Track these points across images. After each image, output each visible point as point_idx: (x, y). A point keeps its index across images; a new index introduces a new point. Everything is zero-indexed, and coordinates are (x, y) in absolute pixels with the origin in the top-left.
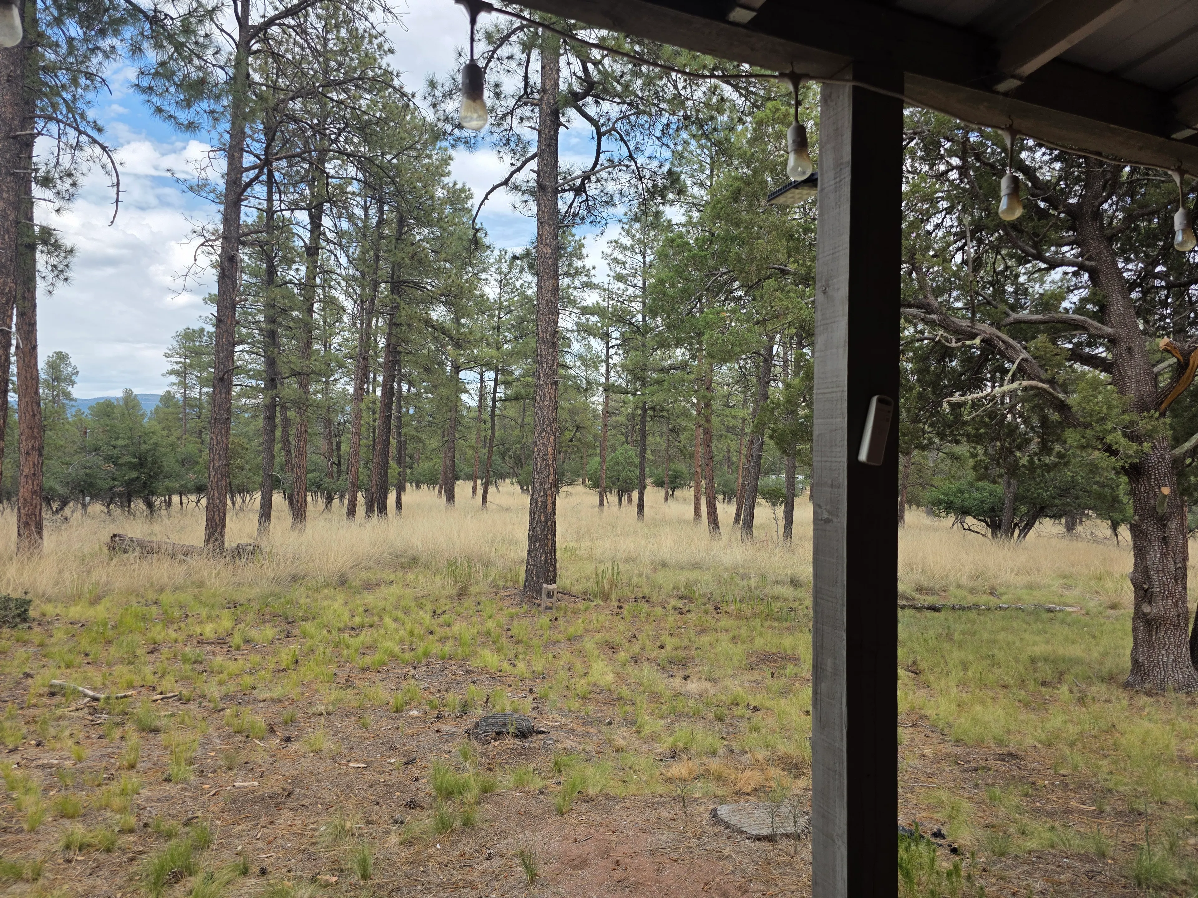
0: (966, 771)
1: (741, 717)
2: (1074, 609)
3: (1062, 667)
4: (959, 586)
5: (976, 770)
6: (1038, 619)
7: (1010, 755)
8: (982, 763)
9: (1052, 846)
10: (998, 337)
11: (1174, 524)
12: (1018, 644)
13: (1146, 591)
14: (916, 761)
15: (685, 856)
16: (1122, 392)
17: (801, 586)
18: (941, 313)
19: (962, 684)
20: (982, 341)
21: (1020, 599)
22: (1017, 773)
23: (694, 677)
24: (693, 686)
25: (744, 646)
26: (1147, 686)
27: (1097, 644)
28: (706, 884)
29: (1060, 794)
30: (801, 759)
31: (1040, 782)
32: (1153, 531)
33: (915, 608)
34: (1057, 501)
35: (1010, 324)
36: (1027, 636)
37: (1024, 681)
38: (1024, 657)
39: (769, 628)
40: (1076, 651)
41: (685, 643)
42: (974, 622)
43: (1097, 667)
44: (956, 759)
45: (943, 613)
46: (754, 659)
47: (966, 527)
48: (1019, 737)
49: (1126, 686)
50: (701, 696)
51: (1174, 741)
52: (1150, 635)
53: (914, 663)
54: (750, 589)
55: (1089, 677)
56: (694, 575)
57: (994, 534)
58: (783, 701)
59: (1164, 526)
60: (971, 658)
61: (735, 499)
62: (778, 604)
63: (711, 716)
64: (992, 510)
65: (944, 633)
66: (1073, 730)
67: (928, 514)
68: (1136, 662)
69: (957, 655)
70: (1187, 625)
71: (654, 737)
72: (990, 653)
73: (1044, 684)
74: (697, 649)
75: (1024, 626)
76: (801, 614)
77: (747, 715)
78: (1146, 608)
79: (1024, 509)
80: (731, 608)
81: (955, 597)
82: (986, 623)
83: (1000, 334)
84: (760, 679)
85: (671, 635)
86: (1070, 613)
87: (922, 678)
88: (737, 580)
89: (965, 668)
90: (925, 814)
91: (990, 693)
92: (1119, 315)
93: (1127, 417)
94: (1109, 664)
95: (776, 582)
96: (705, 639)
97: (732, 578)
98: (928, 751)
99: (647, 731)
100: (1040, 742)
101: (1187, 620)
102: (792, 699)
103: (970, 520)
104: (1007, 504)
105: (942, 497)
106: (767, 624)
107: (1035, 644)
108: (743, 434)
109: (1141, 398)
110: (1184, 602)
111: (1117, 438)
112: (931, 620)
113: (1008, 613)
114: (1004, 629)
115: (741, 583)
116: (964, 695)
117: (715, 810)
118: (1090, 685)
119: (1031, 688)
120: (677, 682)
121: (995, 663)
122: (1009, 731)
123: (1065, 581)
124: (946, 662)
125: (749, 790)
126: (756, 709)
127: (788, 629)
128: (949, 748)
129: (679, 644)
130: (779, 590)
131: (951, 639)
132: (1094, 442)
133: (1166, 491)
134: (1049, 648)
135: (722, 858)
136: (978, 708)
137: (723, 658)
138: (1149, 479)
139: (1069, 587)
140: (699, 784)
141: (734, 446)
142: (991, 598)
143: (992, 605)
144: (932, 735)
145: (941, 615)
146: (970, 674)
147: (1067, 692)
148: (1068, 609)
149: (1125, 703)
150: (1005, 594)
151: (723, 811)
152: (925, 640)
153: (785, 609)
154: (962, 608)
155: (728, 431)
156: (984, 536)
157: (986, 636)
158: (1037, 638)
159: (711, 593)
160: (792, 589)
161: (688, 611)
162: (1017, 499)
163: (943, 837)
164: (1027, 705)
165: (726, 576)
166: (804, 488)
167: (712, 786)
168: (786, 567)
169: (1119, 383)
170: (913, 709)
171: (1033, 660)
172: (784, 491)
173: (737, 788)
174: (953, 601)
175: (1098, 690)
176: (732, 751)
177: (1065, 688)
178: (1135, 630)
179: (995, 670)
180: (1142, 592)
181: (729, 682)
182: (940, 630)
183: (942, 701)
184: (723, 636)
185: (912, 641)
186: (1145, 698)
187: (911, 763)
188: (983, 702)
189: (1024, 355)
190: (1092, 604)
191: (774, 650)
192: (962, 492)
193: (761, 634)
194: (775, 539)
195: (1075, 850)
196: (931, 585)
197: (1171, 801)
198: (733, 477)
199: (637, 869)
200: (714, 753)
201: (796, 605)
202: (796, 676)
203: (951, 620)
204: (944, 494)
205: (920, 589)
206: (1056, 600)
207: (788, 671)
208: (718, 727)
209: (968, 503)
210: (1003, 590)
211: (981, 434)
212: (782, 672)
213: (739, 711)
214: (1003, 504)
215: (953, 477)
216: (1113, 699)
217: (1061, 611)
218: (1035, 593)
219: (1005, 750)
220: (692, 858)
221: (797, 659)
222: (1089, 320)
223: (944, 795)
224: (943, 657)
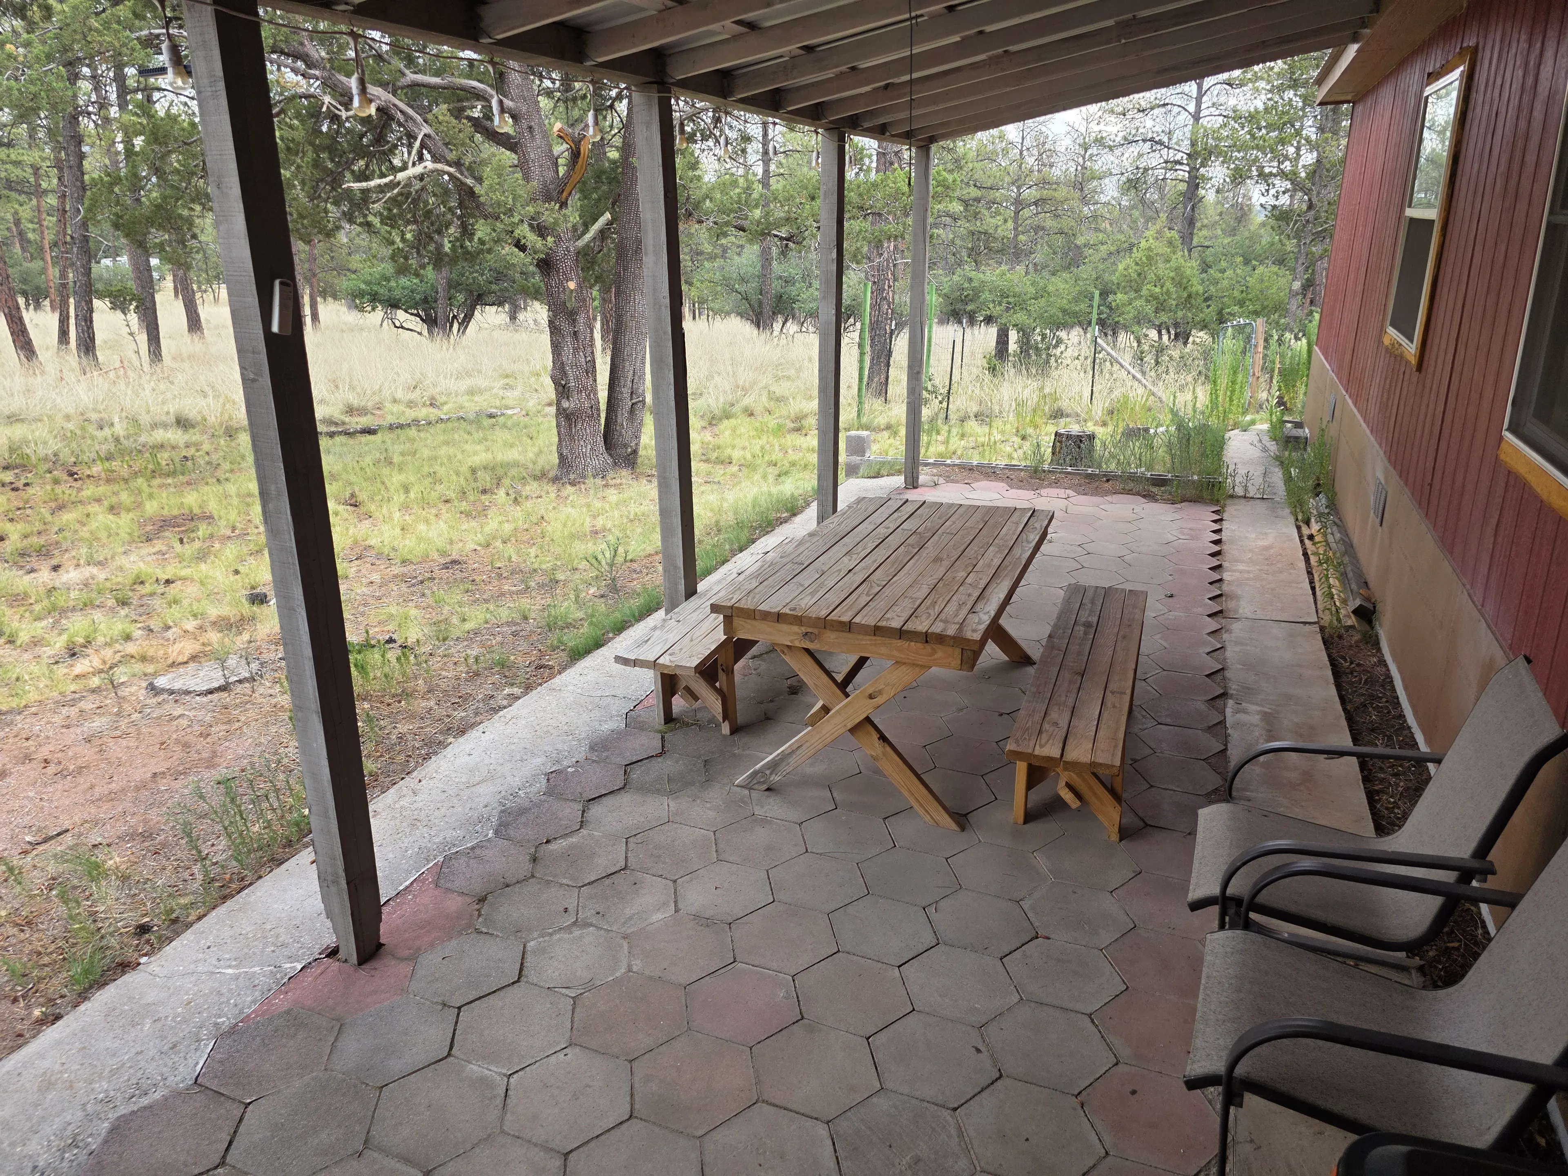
0: (413, 585)
1: (152, 594)
2: (515, 411)
3: (500, 472)
4: (395, 401)
5: (422, 582)
6: (480, 427)
7: (454, 562)
8: (427, 575)
9: (487, 622)
10: (394, 105)
11: (581, 319)
12: (460, 456)
13: (564, 387)
14: (364, 589)
15: (130, 730)
16: (527, 178)
17: (193, 426)
18: (324, 68)
19: (405, 507)
20: (378, 109)
21: (462, 407)
22: (459, 575)
23: (68, 565)
24: (71, 575)
25: (131, 515)
26: (572, 477)
27: (533, 445)
28: (162, 744)
29: (497, 583)
30: (238, 618)
31: (478, 579)
32: (565, 326)
33: (346, 433)
34: (494, 287)
35: (408, 86)
36: (467, 447)
37: (464, 493)
38: (464, 469)
39: (160, 486)
40: (512, 455)
41: (38, 526)
42: (412, 440)
43: (531, 466)
44: (403, 578)
45: (379, 435)
46: (149, 528)
47: (398, 324)
48: (461, 544)
49: (555, 480)
50: (86, 585)
51: (588, 519)
52: (571, 429)
53: (353, 495)
54: (117, 440)
55: (524, 478)
56: (18, 432)
57: (430, 332)
58: (203, 567)
59: (574, 321)
60: (412, 479)
61: (47, 302)
62: (166, 455)
63: (111, 602)
64: (425, 300)
65: (382, 458)
66: (508, 528)
67: (349, 308)
68: (561, 456)
69: (396, 479)
70: (599, 415)
71: (36, 642)
72: (431, 470)
73: (484, 492)
74: (61, 530)
75: (466, 436)
76: (202, 462)
77: (160, 591)
78: (565, 404)
79: (461, 297)
80: (96, 469)
81: (392, 413)
82: (426, 439)
83: (397, 102)
84: (164, 548)
85: (11, 520)
86: (511, 416)
87: (362, 509)
88: (92, 429)
89: (407, 490)
90: (377, 629)
91: (434, 511)
92: (518, 86)
93: (530, 209)
94: (541, 462)
95: (154, 426)
96: (68, 517)
97: (83, 429)
98: (376, 577)
99: (24, 637)
100: (480, 545)
101: (598, 410)
102: (213, 562)
103: (401, 315)
104: (441, 294)
105: (363, 286)
106: (157, 482)
107: (475, 453)
108: (41, 193)
109: (545, 186)
110: (596, 394)
111: (525, 232)
112: (367, 444)
113: (449, 425)
114: (446, 443)
115: (99, 434)
116: (407, 517)
117: (151, 684)
118: (524, 485)
119: (472, 498)
120: (44, 576)
121: (436, 480)
122: (451, 542)
123: (506, 381)
124: (386, 488)
125: (185, 660)
126: (168, 582)
127: (189, 483)
128: (397, 570)
129: (29, 530)
130: (160, 435)
131: (391, 463)
132: (503, 236)
133: (572, 285)
134: (490, 456)
135: (173, 718)
136: (422, 527)
137: (103, 535)
138: (558, 272)
139: (507, 387)
140: (122, 669)
141: (25, 212)
142: (431, 410)
143: (433, 418)
144: (378, 562)
145: (377, 438)
146: (412, 495)
147: (504, 495)
148: (509, 412)
149: (553, 495)
150: (445, 403)
151: (161, 682)
152: (361, 468)
153: (177, 460)
154: (401, 426)
155: (10, 188)
156: (420, 334)
157: (426, 453)
158: (478, 447)
159: (55, 455)
160: (180, 432)
161: (26, 485)
162: (452, 285)
163: (395, 641)
164: (468, 514)
165: (70, 426)
166: (162, 278)
167: (138, 667)
168: (164, 403)
169: (523, 166)
170: (356, 542)
171: (474, 471)
172: (131, 284)
173: (170, 661)
174: (391, 419)
175: (533, 487)
176: (151, 630)
177: (502, 493)
178: (558, 426)
179: (439, 487)
180: (561, 388)
181: (122, 561)
182: (378, 455)
183: (385, 528)
184: (94, 508)
185: (347, 472)
186: (569, 487)
187: (359, 591)
188: (427, 521)
189: (426, 129)
190: (531, 404)
191: (175, 512)
192: (388, 280)
193: (151, 496)
194: (136, 363)
195: (504, 620)
196: (363, 404)
197: (580, 567)
198: (37, 265)
199: (75, 757)
200: (128, 638)
201: (191, 452)
202: (211, 536)
203: (389, 441)
204: (365, 283)
205: (350, 410)
206: (498, 403)
207: (200, 533)
208: (123, 612)
209: (397, 293)
210: (444, 399)
211: (394, 215)
212: (192, 535)
213: (147, 588)
214: (437, 292)
215: (374, 257)
216: (543, 494)
217: (503, 414)
218: (476, 398)
219: (448, 559)
220: (138, 729)
221: (211, 517)
222: (489, 89)
223: (393, 610)
224: (383, 483)
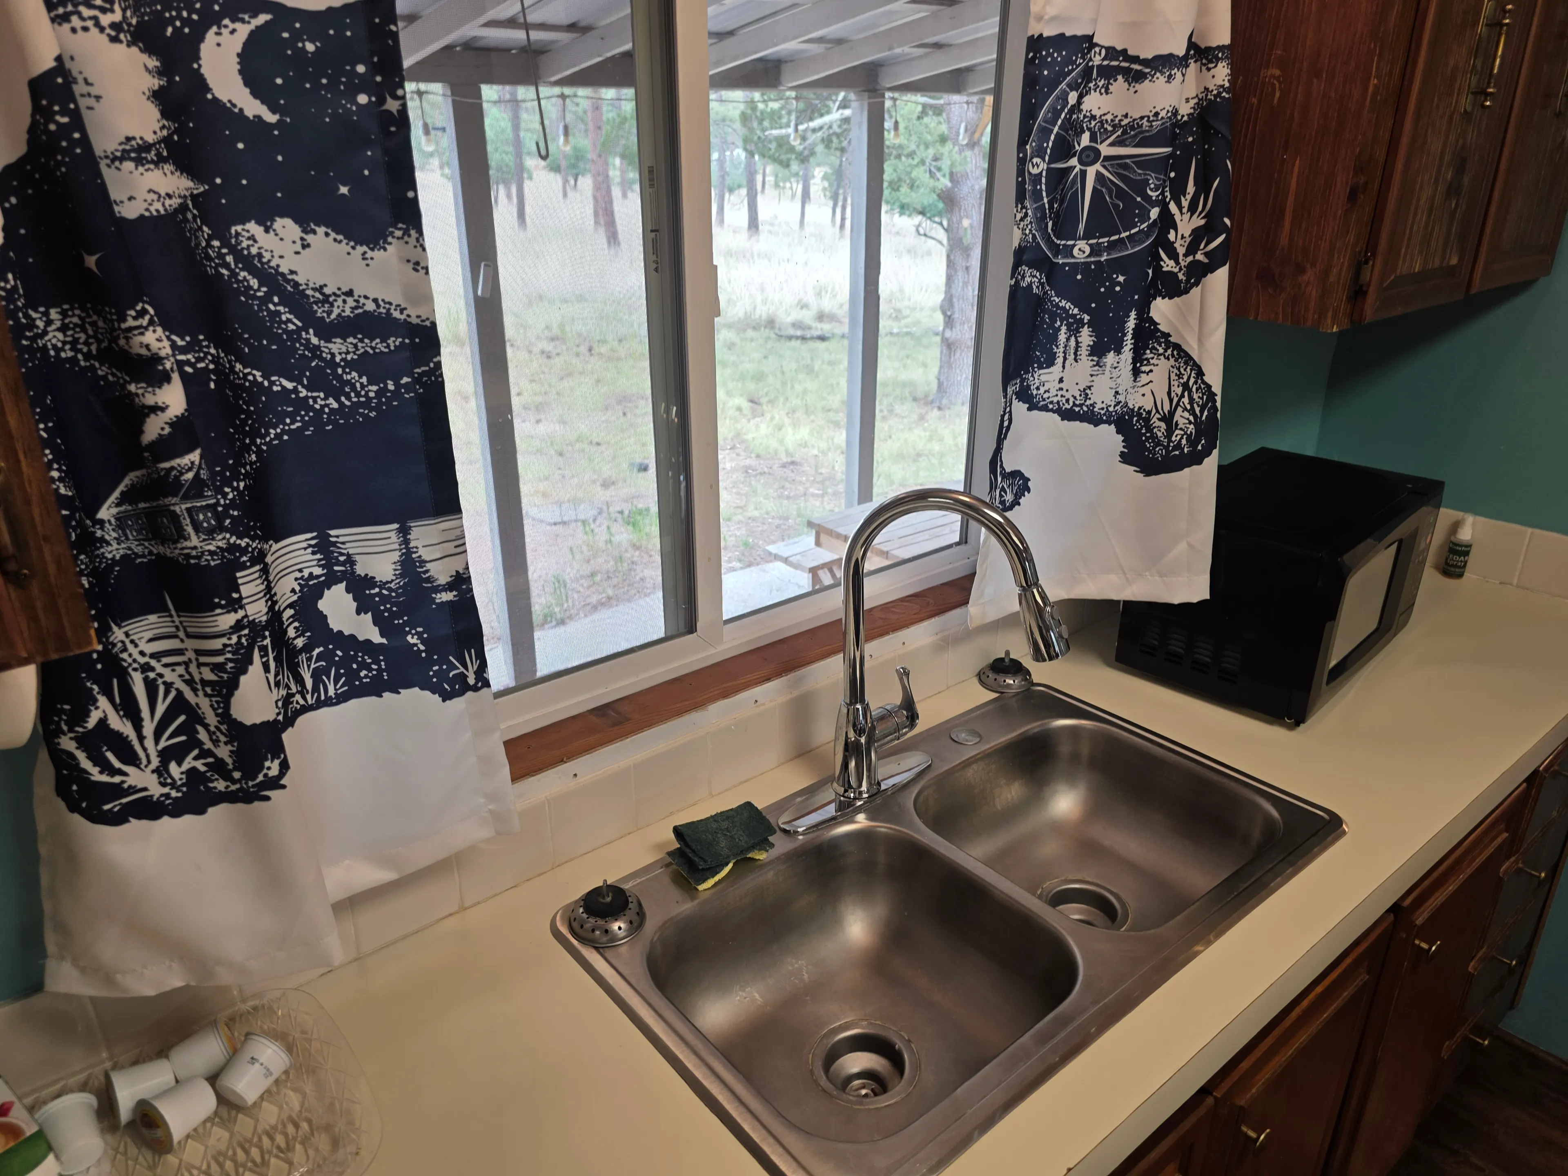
7: (793, 462)
11: (975, 255)
13: (950, 317)
22: (787, 474)
26: (946, 402)
31: (798, 479)
32: (958, 261)
46: (611, 400)
49: (933, 404)
52: (950, 358)
59: (968, 256)
68: (940, 384)
78: (948, 334)
91: (811, 418)
94: (923, 386)
133: (966, 223)
136: (790, 430)
178: (940, 355)
180: (947, 319)
188: (798, 426)
205: (821, 317)
219: (790, 460)
